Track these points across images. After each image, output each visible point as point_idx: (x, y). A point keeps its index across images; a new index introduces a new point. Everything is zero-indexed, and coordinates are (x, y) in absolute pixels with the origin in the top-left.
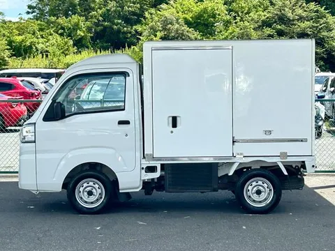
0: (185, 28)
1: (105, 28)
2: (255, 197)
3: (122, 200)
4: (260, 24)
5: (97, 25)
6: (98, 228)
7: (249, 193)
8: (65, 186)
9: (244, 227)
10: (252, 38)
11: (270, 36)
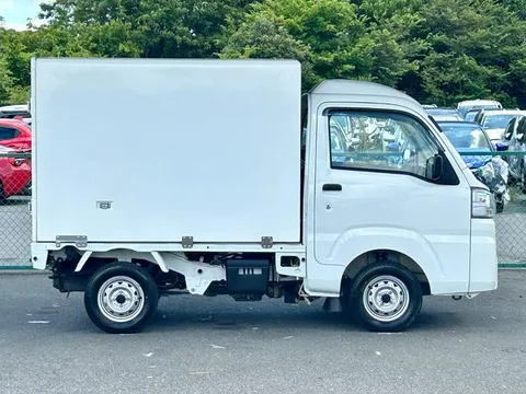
0: (290, 39)
1: (163, 40)
4: (407, 33)
6: (149, 355)
9: (379, 353)
10: (396, 55)
11: (422, 51)
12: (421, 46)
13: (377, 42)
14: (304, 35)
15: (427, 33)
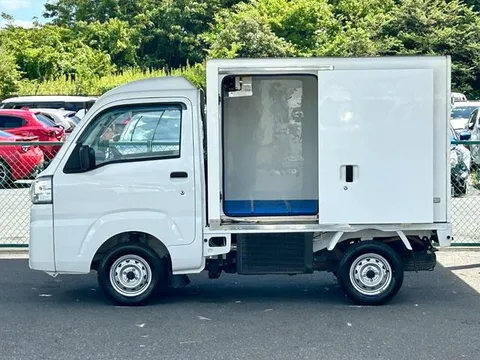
0: (273, 37)
1: (157, 37)
2: (366, 281)
3: (176, 285)
4: (380, 31)
5: (145, 32)
6: (142, 326)
7: (358, 276)
8: (95, 265)
9: (349, 324)
10: (369, 51)
11: (394, 48)
12: (392, 43)
13: (353, 38)
14: (286, 33)
15: (398, 31)
